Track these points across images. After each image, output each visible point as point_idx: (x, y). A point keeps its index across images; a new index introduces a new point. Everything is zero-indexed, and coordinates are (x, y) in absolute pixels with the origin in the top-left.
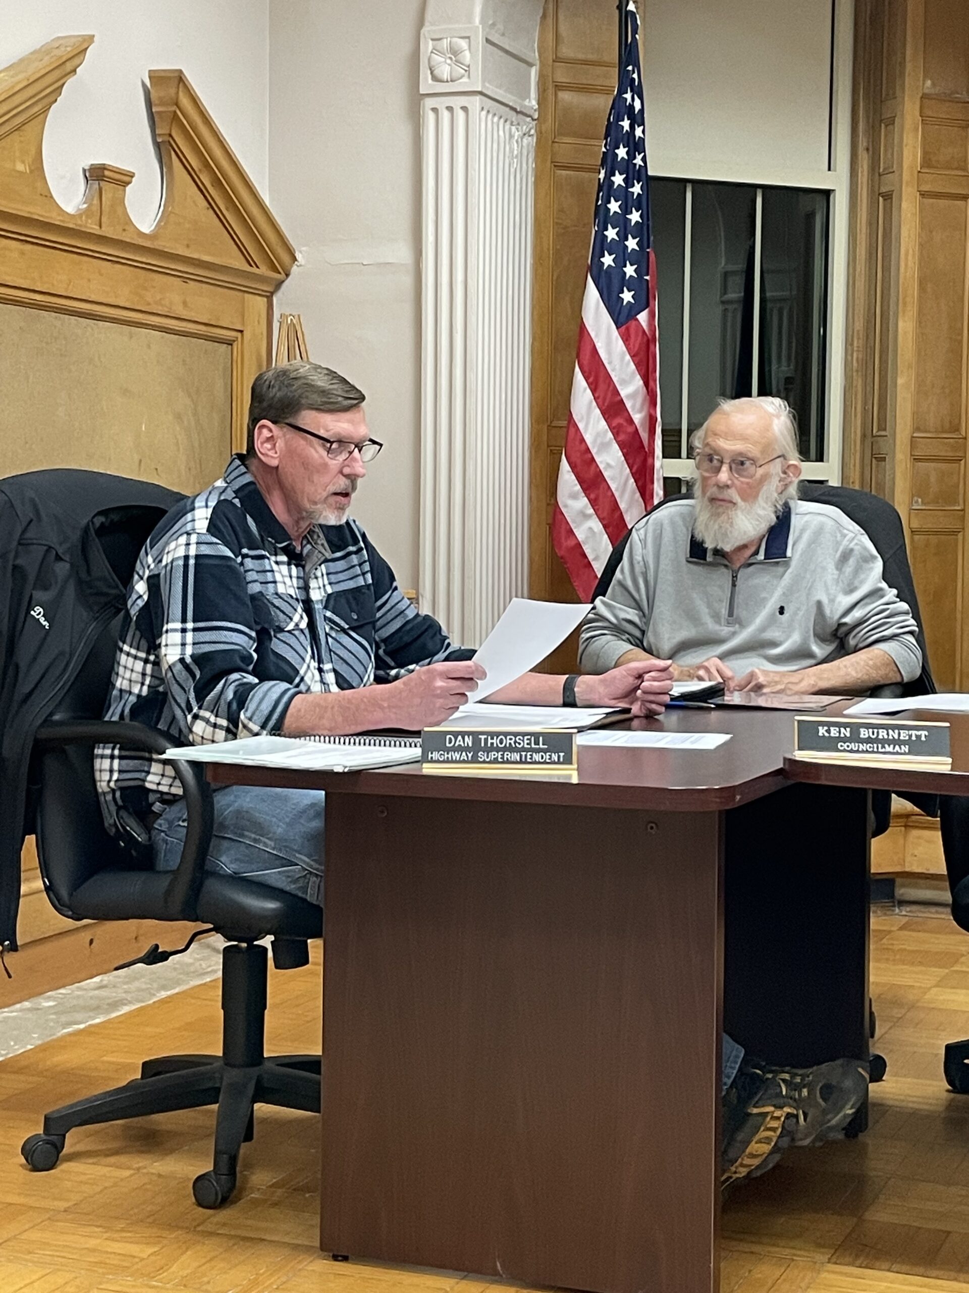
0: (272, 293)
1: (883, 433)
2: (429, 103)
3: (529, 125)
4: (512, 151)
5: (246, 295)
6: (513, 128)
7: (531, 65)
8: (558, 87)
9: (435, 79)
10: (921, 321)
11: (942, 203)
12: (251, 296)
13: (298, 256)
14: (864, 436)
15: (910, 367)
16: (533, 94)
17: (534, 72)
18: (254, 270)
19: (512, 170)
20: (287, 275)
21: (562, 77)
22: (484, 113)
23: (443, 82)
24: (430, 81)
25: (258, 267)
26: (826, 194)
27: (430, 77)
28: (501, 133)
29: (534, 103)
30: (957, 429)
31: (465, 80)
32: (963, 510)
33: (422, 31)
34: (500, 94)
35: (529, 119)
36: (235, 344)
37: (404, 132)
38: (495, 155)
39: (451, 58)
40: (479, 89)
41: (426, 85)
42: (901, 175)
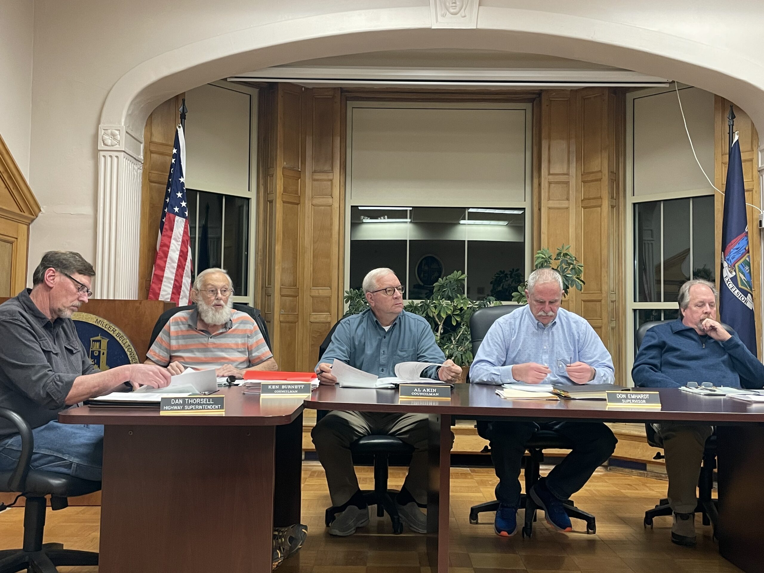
0: (30, 224)
1: (270, 286)
2: (102, 153)
3: (140, 166)
4: (134, 174)
5: (19, 224)
6: (135, 166)
7: (141, 143)
8: (152, 152)
9: (105, 144)
10: (283, 247)
11: (290, 205)
12: (21, 224)
13: (42, 209)
14: (262, 288)
15: (280, 263)
16: (142, 154)
17: (142, 146)
18: (23, 213)
19: (134, 182)
20: (37, 217)
21: (153, 148)
22: (125, 159)
23: (108, 146)
24: (103, 145)
25: (24, 212)
26: (248, 199)
27: (102, 144)
28: (131, 167)
29: (142, 157)
30: (296, 286)
31: (117, 146)
32: (298, 314)
33: (100, 126)
34: (130, 153)
35: (140, 163)
36: (14, 243)
37: (90, 163)
38: (128, 175)
39: (111, 137)
40: (124, 150)
41: (101, 146)
42: (276, 194)
